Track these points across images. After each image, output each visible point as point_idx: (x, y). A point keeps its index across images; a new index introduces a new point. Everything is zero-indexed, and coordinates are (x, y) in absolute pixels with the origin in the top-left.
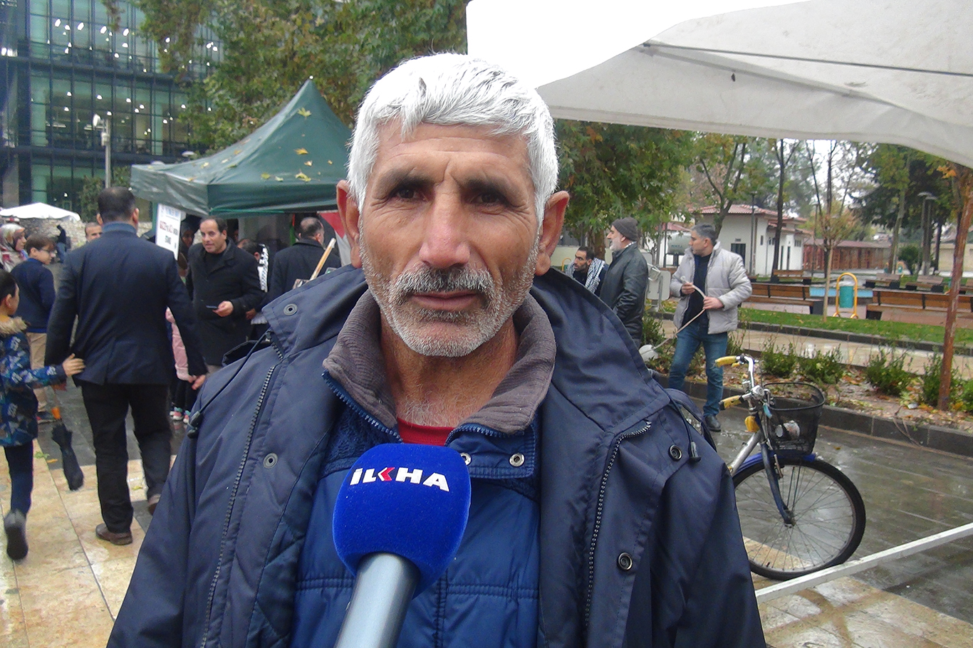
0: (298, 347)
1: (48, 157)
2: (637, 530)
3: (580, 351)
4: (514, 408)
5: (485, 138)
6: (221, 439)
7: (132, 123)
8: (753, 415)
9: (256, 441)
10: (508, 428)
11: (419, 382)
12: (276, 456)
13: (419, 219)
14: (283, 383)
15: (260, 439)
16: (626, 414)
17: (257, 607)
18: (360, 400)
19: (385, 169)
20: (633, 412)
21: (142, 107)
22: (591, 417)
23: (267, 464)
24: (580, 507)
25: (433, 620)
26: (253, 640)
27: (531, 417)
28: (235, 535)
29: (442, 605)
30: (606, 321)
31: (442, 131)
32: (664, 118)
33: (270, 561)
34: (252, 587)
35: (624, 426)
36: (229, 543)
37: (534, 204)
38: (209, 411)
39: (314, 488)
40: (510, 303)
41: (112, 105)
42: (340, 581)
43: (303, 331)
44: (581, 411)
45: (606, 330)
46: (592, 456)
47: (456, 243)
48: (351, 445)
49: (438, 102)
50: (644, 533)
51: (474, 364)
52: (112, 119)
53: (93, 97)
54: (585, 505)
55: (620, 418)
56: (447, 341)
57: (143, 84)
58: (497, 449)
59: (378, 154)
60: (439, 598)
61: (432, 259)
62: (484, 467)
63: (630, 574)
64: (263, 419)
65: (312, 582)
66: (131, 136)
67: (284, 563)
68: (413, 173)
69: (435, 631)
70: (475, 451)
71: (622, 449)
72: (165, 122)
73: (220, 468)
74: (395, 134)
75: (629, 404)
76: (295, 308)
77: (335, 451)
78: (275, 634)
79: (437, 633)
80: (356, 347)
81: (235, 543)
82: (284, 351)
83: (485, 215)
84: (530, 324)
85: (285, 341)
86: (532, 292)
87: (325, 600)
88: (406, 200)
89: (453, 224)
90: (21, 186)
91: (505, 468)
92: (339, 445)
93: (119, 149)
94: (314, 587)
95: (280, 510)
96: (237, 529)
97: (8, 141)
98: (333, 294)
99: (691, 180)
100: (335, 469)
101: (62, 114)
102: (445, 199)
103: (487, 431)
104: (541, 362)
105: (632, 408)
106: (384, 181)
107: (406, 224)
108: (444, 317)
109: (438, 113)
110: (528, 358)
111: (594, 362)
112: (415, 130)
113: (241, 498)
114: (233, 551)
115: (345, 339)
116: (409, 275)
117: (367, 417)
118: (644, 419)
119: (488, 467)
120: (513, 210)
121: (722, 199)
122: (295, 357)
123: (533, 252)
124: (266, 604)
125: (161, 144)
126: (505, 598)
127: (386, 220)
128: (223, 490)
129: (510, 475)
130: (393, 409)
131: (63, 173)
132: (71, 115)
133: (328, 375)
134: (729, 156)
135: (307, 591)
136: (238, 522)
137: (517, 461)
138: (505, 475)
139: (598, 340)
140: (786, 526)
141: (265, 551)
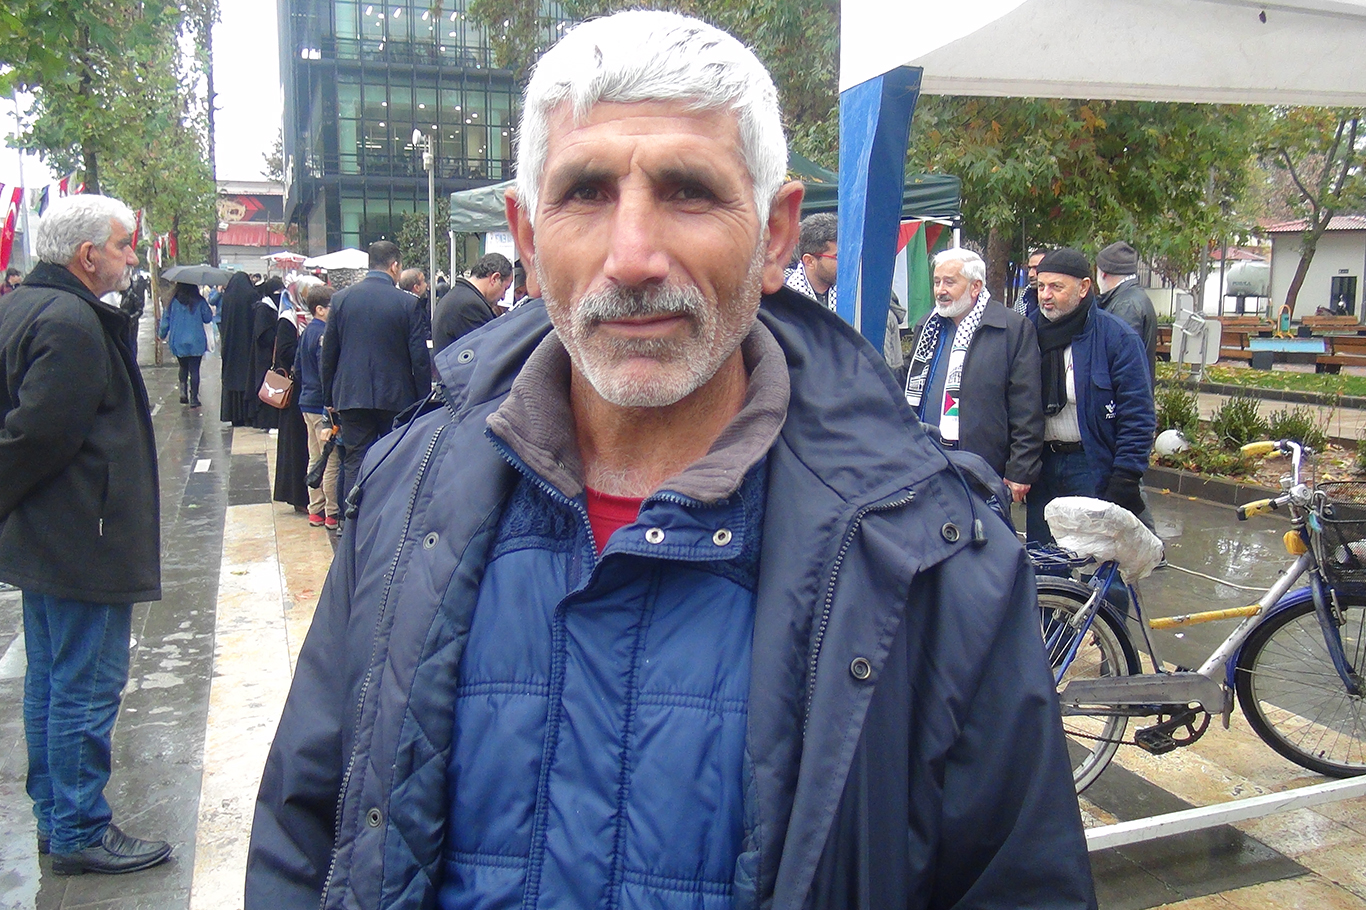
0: (470, 403)
1: (360, 189)
2: (881, 629)
3: (823, 397)
4: (717, 471)
5: (680, 115)
6: (380, 519)
7: (463, 137)
8: (1298, 530)
9: (415, 518)
10: (706, 495)
11: (616, 445)
12: (437, 536)
13: (602, 225)
14: (450, 446)
15: (420, 515)
16: (879, 481)
17: (409, 714)
18: (532, 463)
19: (557, 163)
20: (890, 479)
21: (475, 116)
22: (832, 485)
23: (428, 545)
24: (805, 599)
25: (619, 736)
26: (405, 752)
27: (737, 482)
28: (388, 631)
29: (632, 718)
30: (863, 359)
31: (625, 109)
32: (1146, 86)
33: (425, 659)
34: (403, 689)
35: (876, 497)
36: (382, 640)
37: (752, 199)
38: (371, 484)
39: (480, 573)
40: (731, 333)
41: (438, 115)
42: (510, 685)
43: (477, 382)
44: (818, 476)
45: (861, 371)
46: (827, 534)
47: (649, 252)
48: (526, 520)
49: (618, 74)
50: (888, 634)
51: (688, 417)
52: (437, 136)
53: (414, 106)
54: (812, 597)
55: (871, 486)
56: (647, 381)
57: (477, 85)
58: (695, 522)
59: (548, 145)
60: (628, 710)
61: (618, 273)
62: (680, 545)
63: (866, 686)
64: (424, 491)
65: (478, 687)
66: (462, 156)
67: (441, 663)
68: (590, 166)
69: (622, 750)
70: (669, 526)
71: (865, 524)
72: (505, 134)
73: (378, 552)
74: (567, 119)
75: (884, 467)
76: (471, 354)
77: (507, 530)
78: (431, 748)
79: (625, 753)
80: (530, 397)
81: (388, 639)
82: (457, 407)
83: (685, 215)
84: (759, 365)
85: (457, 396)
86: (760, 317)
87: (491, 709)
88: (586, 201)
89: (644, 228)
90: (329, 228)
91: (706, 547)
92: (511, 520)
93: (446, 174)
94: (480, 693)
95: (438, 599)
96: (391, 624)
97: (314, 169)
98: (518, 335)
99: (1269, 182)
100: (505, 550)
101: (376, 132)
102: (633, 197)
103: (683, 500)
104: (766, 413)
105: (889, 473)
106: (557, 179)
107: (587, 232)
108: (641, 350)
109: (619, 88)
110: (752, 408)
111: (842, 413)
112: (591, 112)
113: (397, 585)
114: (387, 650)
115: (519, 388)
116: (594, 297)
117: (542, 484)
118: (906, 488)
119: (685, 545)
120: (723, 207)
121: (1317, 209)
122: (467, 414)
123: (754, 262)
124: (420, 711)
125: (499, 164)
126: (706, 712)
127: (561, 228)
128: (379, 579)
129: (711, 556)
130: (580, 474)
131: (379, 208)
132: (388, 133)
133: (491, 433)
134: (1329, 142)
135: (471, 697)
136: (391, 615)
137: (722, 538)
138: (705, 556)
139: (849, 384)
140: (1351, 698)
141: (418, 648)
